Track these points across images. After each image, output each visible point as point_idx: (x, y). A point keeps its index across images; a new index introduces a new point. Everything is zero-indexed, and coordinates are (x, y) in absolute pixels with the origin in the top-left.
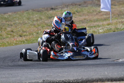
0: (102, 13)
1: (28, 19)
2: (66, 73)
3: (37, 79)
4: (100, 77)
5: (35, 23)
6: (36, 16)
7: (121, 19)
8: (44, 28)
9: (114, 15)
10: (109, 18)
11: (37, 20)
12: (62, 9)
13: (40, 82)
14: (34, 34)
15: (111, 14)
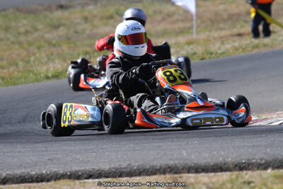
0: (175, 18)
1: (7, 29)
2: (94, 154)
3: (25, 168)
4: (171, 163)
5: (22, 38)
6: (24, 23)
7: (219, 31)
8: (42, 50)
9: (203, 22)
10: (190, 28)
11: (27, 32)
12: (83, 7)
13: (34, 173)
14: (21, 63)
15: (197, 20)
